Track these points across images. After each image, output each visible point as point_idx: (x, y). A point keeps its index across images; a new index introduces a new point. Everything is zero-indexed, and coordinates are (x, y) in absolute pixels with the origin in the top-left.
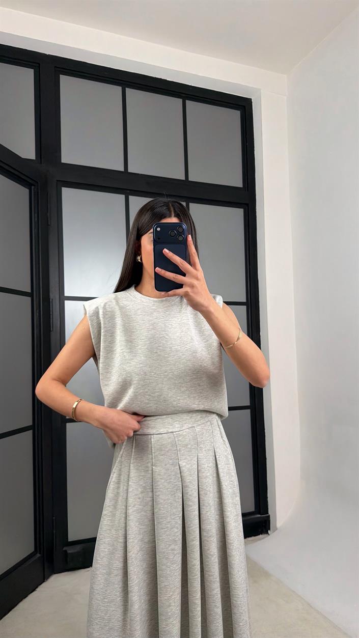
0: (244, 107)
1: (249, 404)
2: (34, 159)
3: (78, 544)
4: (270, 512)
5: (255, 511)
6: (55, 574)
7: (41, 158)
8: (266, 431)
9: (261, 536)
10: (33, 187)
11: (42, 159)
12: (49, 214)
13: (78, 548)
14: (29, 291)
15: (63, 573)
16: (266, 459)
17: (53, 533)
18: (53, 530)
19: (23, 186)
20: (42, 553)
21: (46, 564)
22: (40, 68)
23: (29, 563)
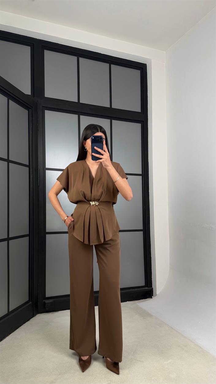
0: (143, 68)
1: (142, 229)
2: (30, 94)
3: (51, 299)
4: (153, 287)
5: (145, 286)
6: (38, 314)
7: (34, 94)
8: (151, 243)
9: (148, 299)
10: (30, 110)
12: (38, 124)
13: (51, 301)
14: (28, 164)
15: (43, 314)
16: (151, 258)
17: (38, 292)
18: (38, 290)
19: (25, 109)
20: (32, 301)
21: (34, 308)
22: (34, 46)
23: (26, 306)
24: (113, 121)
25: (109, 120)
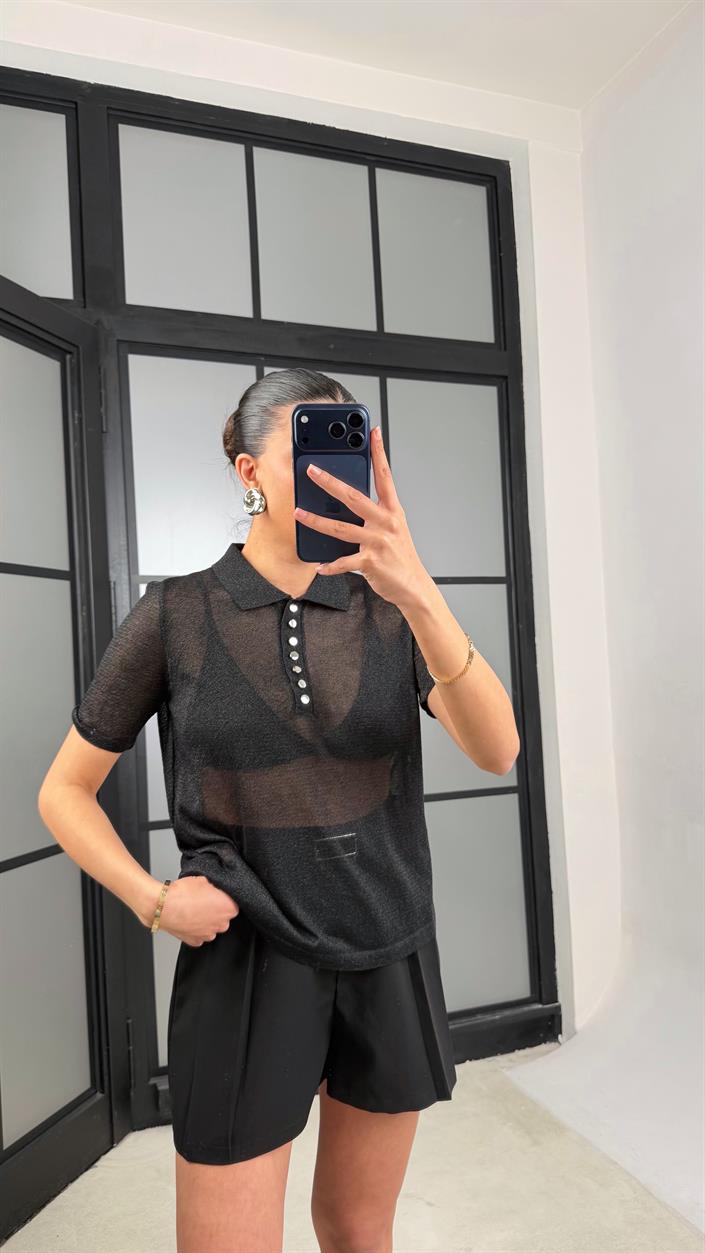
0: (495, 178)
1: (515, 785)
2: (70, 296)
4: (560, 999)
5: (531, 997)
6: (134, 1130)
7: (85, 296)
8: (550, 836)
9: (543, 1047)
10: (68, 357)
11: (87, 300)
12: (102, 410)
14: (65, 567)
15: (148, 1129)
16: (551, 892)
17: (129, 1051)
18: (129, 1046)
19: (48, 355)
20: (106, 1089)
21: (115, 1113)
22: (77, 112)
23: (82, 1111)
24: (390, 381)
25: (376, 380)
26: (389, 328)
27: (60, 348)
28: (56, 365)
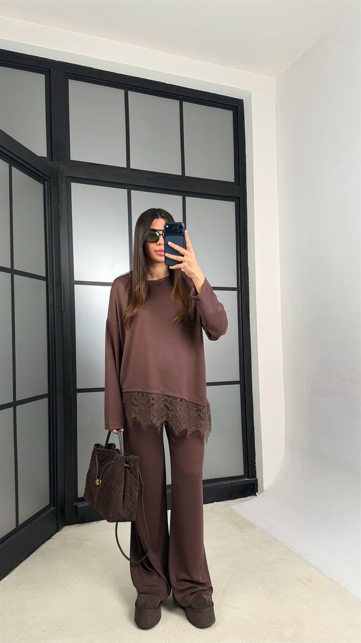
1: (238, 379)
2: (46, 156)
4: (258, 477)
5: (245, 475)
6: (66, 525)
9: (249, 498)
10: (47, 183)
11: (53, 157)
12: (60, 207)
14: (45, 276)
15: (73, 525)
17: (65, 490)
18: (65, 487)
19: (38, 181)
20: (56, 506)
21: (59, 516)
22: (50, 73)
23: (45, 514)
24: (187, 198)
25: (181, 197)
26: (188, 174)
27: (43, 178)
28: (42, 186)
